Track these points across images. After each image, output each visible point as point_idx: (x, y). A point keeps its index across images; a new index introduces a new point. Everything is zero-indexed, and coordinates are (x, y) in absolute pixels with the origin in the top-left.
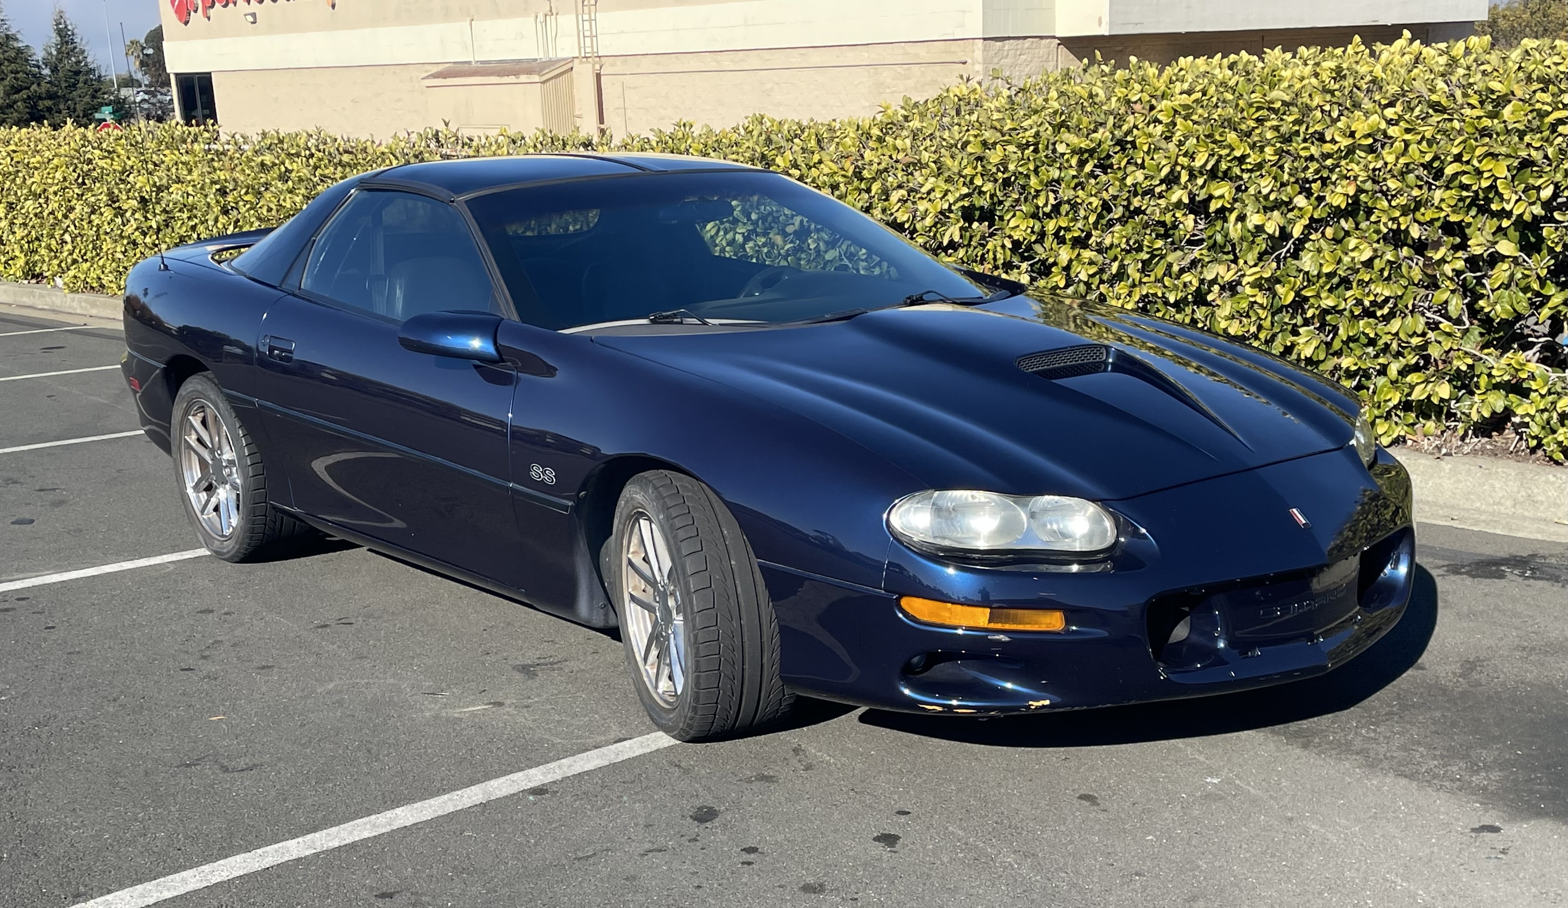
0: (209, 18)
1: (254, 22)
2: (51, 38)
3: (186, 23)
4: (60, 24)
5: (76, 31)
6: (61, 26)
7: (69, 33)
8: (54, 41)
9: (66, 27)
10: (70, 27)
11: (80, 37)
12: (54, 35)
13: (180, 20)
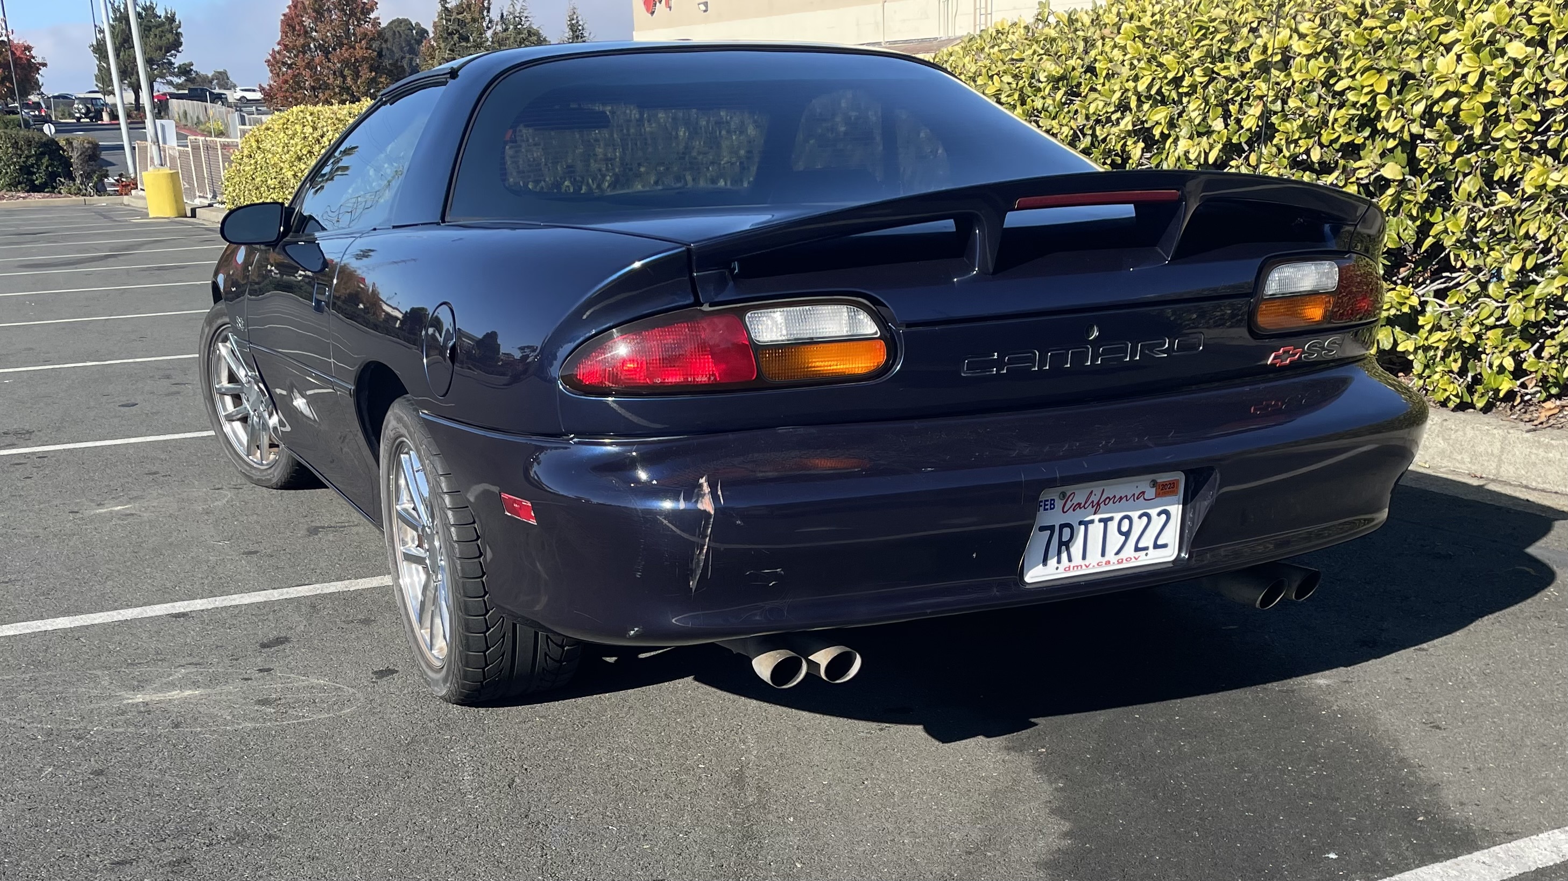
0: (670, 8)
1: (705, 11)
2: (565, 32)
3: (652, 13)
4: (573, 19)
5: (585, 26)
6: (573, 22)
7: (580, 28)
8: (567, 35)
9: (577, 22)
10: (580, 23)
11: (588, 32)
12: (568, 30)
13: (648, 10)
